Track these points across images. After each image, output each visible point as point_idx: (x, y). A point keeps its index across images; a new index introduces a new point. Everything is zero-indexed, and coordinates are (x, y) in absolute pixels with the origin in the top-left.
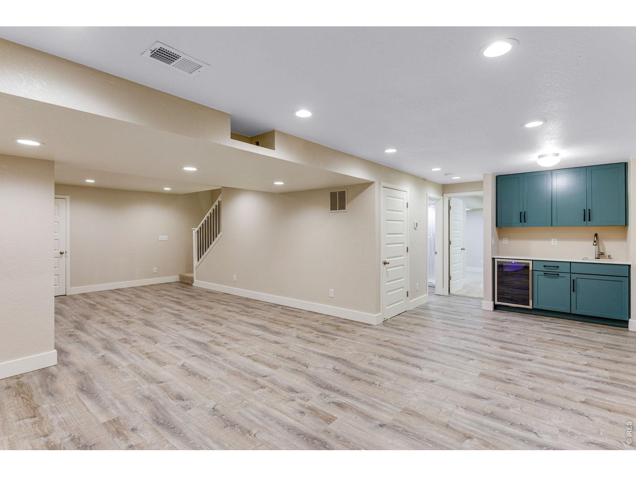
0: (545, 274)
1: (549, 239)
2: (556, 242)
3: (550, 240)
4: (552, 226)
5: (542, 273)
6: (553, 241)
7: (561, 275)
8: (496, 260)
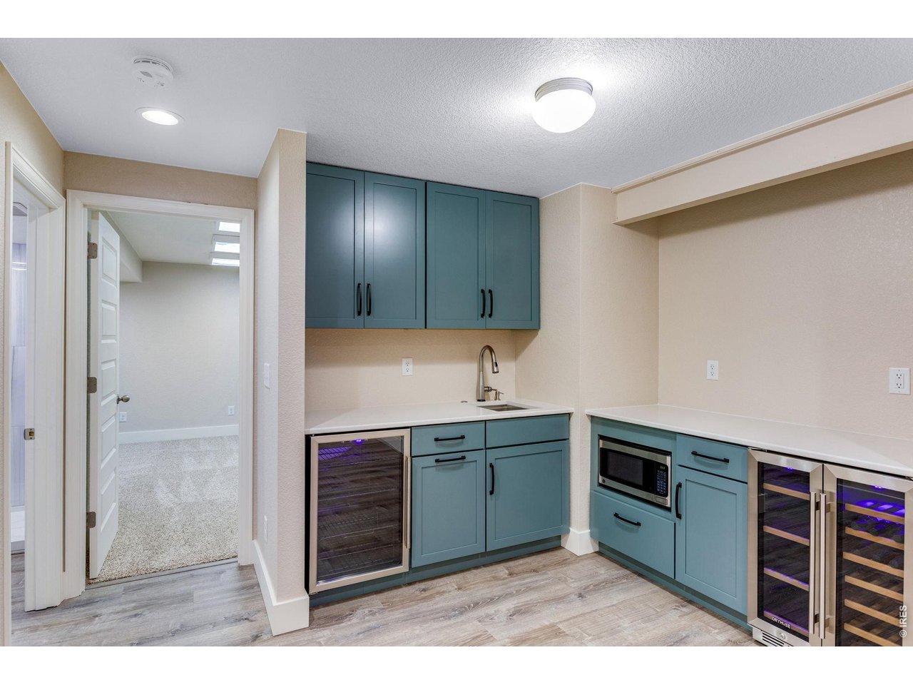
0: (437, 461)
1: (396, 360)
2: (411, 367)
3: (400, 363)
4: (426, 328)
5: (431, 460)
6: (404, 366)
7: (469, 456)
8: (315, 442)
